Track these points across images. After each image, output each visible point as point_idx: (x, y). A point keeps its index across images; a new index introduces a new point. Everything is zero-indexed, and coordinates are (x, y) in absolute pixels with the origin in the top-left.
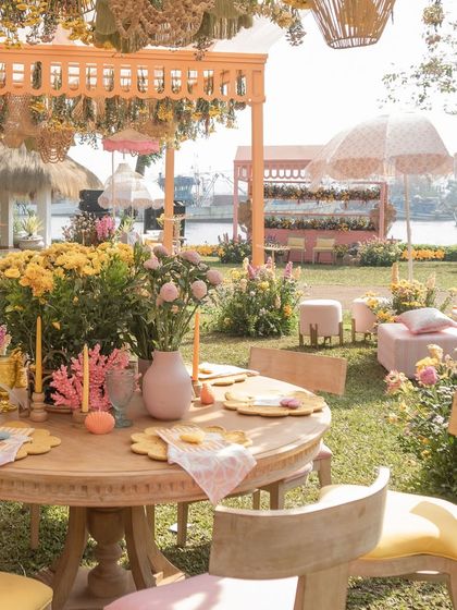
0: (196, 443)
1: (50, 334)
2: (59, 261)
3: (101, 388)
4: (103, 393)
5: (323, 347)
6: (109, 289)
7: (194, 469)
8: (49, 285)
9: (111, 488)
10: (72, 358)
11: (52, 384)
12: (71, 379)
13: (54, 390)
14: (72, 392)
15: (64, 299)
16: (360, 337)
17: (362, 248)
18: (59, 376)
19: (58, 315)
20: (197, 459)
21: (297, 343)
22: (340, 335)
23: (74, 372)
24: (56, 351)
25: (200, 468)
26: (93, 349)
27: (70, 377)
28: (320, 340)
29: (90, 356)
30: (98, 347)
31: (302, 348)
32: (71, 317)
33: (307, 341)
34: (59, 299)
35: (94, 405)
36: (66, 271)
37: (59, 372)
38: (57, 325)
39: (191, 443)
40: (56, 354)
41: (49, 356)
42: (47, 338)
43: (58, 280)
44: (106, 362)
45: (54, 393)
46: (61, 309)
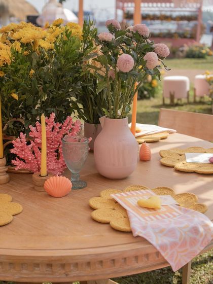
0: (153, 209)
1: (9, 105)
2: (16, 36)
3: (57, 151)
4: (58, 156)
5: (177, 105)
6: (63, 62)
7: (160, 242)
8: (7, 58)
9: (76, 265)
10: (31, 127)
11: (12, 151)
12: (30, 146)
13: (14, 156)
14: (31, 157)
15: (22, 72)
16: (198, 99)
17: (186, 48)
18: (19, 142)
19: (16, 87)
20: (162, 231)
21: (161, 103)
22: (188, 97)
23: (33, 139)
24: (15, 119)
25: (166, 240)
26: (49, 117)
27: (29, 143)
28: (175, 101)
29: (46, 124)
30: (53, 115)
31: (165, 105)
32: (29, 88)
33: (168, 101)
34: (17, 71)
35: (51, 167)
36: (22, 45)
37: (18, 139)
38: (15, 96)
39: (148, 209)
40: (15, 122)
41: (10, 124)
42: (6, 107)
43: (15, 53)
44: (60, 128)
45: (14, 159)
46: (19, 80)
